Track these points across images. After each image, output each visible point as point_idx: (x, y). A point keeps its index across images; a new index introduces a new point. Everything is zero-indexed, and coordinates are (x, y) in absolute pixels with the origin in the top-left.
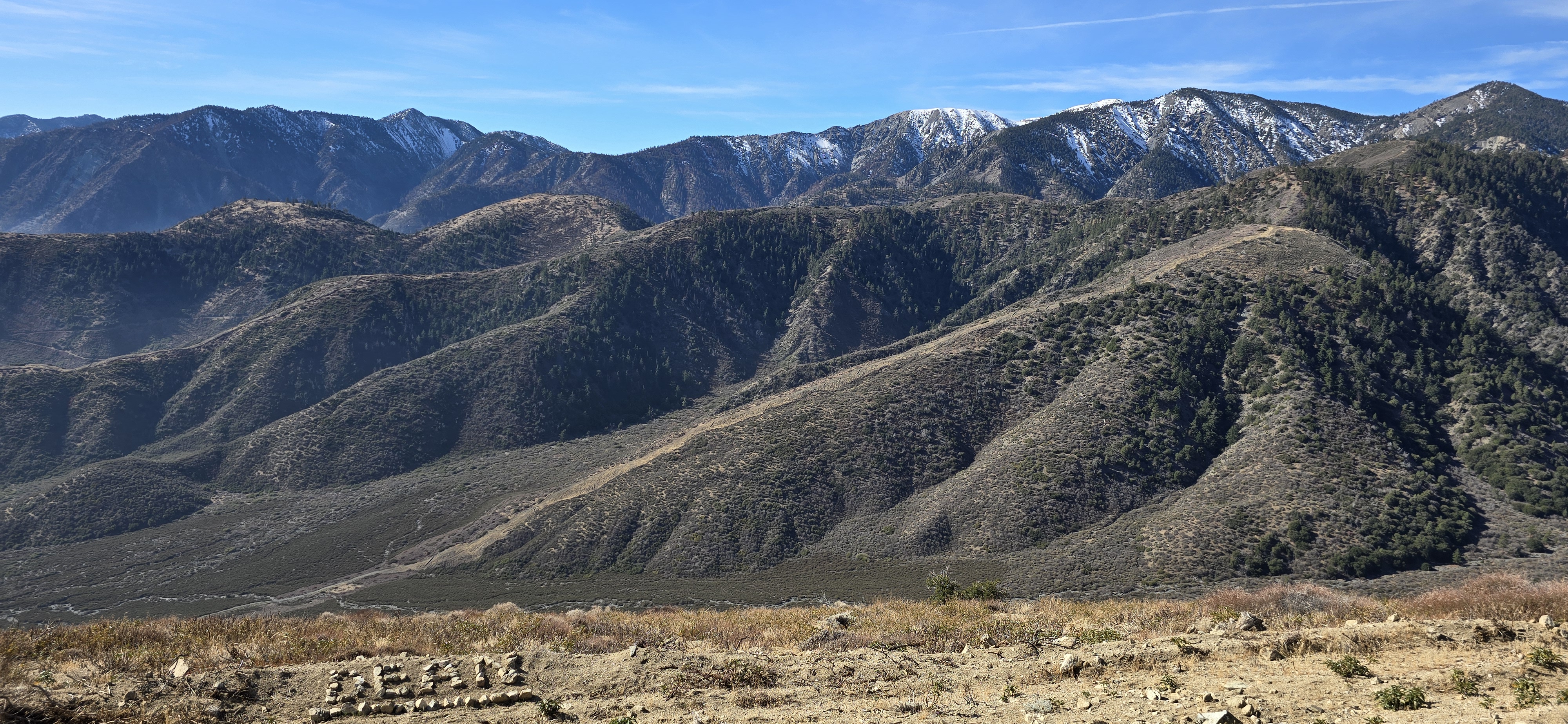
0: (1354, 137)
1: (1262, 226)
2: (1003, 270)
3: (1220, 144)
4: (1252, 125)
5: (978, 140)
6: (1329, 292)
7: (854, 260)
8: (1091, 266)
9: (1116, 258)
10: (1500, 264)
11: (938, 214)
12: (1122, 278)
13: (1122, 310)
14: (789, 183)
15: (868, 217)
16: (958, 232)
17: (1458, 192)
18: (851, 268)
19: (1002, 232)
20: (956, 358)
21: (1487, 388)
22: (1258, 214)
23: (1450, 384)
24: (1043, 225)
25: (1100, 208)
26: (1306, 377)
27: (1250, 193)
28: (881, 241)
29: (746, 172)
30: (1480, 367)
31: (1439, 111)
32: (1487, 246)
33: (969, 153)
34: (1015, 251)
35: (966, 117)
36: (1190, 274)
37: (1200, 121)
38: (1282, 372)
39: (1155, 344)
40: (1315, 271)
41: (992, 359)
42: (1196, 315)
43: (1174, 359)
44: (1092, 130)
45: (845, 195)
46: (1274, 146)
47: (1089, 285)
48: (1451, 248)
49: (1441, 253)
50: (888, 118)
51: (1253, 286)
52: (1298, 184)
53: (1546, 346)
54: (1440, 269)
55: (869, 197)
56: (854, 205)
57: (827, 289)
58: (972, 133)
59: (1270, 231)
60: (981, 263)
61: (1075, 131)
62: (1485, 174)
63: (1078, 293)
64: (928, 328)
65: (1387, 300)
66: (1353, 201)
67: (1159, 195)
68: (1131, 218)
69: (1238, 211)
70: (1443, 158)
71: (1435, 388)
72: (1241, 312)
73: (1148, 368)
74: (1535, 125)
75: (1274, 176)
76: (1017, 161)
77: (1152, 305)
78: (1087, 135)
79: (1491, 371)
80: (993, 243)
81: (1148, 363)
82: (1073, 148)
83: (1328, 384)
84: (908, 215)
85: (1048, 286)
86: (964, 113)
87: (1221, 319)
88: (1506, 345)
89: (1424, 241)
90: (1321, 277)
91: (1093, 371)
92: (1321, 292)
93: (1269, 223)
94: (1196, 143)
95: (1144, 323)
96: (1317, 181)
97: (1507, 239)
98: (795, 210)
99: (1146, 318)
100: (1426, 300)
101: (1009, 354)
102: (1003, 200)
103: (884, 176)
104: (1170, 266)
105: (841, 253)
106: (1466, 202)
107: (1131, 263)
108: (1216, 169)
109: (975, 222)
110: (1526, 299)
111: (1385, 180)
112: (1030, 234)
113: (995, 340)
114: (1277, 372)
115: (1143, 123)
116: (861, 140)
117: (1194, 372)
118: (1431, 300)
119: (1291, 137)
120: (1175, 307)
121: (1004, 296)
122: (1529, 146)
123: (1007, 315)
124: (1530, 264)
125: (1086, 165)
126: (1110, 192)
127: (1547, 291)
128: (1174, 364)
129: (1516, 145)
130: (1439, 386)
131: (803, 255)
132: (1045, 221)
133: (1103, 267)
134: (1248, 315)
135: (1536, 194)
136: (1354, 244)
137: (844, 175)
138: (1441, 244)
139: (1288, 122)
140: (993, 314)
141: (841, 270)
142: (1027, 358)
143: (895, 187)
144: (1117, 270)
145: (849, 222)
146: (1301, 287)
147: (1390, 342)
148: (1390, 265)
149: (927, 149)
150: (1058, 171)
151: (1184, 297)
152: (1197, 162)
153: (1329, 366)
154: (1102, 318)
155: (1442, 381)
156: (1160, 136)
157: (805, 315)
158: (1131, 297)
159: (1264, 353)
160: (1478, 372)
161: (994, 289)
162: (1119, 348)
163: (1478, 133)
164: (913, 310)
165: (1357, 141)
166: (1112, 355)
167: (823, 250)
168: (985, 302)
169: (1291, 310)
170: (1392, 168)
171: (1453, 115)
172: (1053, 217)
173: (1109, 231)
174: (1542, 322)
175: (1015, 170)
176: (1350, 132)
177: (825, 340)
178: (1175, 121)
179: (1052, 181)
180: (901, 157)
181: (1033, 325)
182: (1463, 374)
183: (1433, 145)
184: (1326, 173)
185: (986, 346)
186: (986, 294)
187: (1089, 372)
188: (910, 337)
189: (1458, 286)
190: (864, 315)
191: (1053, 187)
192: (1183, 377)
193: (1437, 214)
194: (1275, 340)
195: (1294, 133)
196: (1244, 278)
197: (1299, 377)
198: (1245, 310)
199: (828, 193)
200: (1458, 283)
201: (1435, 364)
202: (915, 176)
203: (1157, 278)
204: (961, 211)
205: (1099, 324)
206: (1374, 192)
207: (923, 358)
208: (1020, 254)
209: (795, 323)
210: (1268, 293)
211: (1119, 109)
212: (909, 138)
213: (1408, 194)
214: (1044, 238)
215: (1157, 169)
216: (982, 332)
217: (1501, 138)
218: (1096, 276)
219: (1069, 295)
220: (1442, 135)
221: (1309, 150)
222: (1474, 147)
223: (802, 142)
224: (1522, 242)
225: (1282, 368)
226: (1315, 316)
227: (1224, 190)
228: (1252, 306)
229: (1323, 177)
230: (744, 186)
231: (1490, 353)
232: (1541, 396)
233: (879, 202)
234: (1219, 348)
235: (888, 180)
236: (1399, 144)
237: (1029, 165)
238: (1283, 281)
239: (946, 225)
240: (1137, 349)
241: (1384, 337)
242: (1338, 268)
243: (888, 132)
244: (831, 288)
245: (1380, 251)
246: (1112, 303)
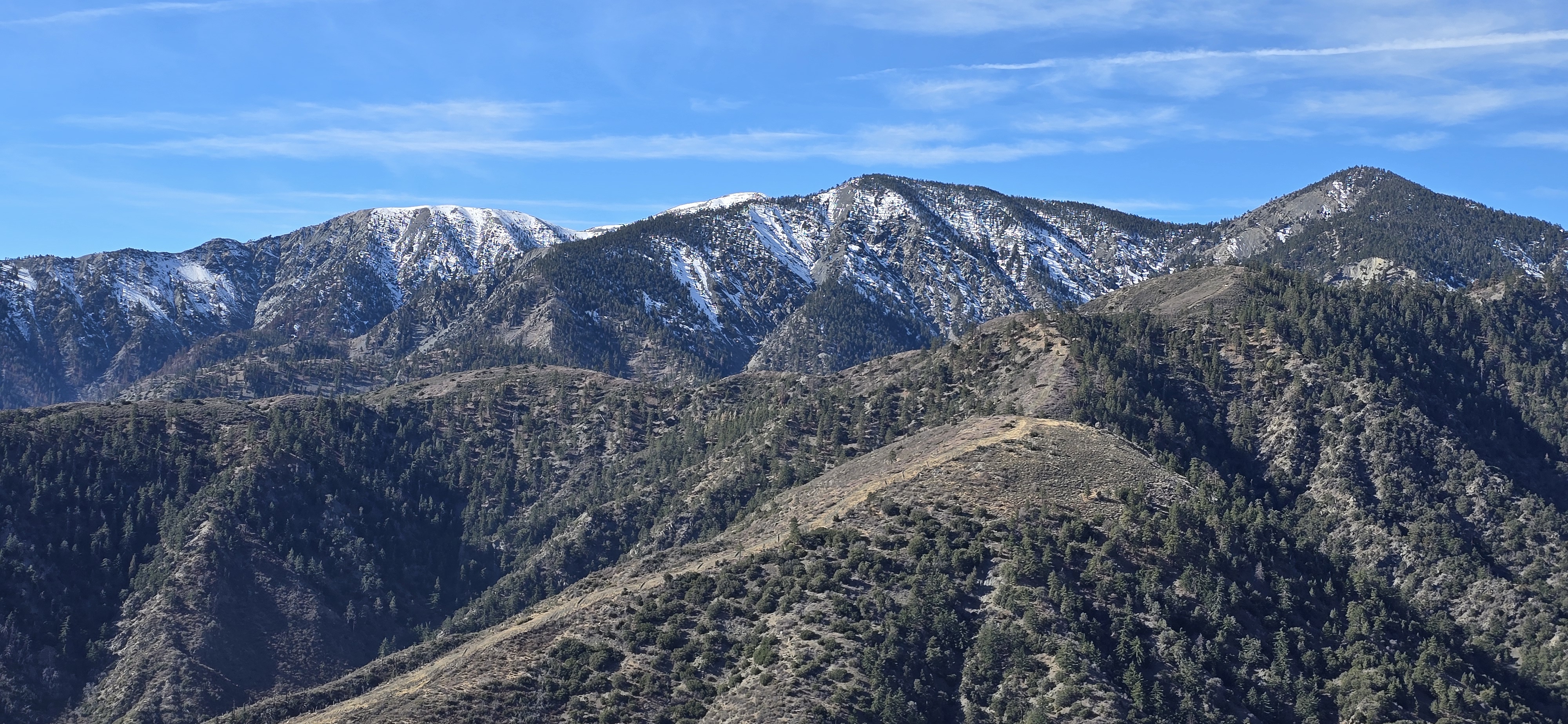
0: (1152, 261)
1: (1009, 419)
2: (561, 515)
3: (935, 273)
4: (986, 239)
5: (507, 266)
6: (1126, 535)
7: (259, 507)
8: (722, 501)
9: (765, 485)
10: (1394, 475)
11: (430, 409)
12: (775, 522)
13: (778, 583)
14: (121, 353)
15: (288, 419)
16: (471, 444)
17: (1318, 351)
18: (253, 524)
19: (556, 441)
20: (469, 698)
21: (1391, 694)
22: (1002, 397)
23: (1335, 691)
24: (632, 427)
25: (732, 392)
26: (1100, 693)
27: (987, 361)
28: (315, 466)
29: (25, 332)
30: (1378, 657)
31: (1280, 216)
32: (1371, 446)
33: (490, 290)
34: (583, 476)
35: (482, 222)
36: (893, 511)
37: (899, 233)
38: (1060, 686)
39: (839, 646)
40: (1101, 498)
41: (541, 695)
42: (908, 587)
43: (875, 672)
44: (713, 247)
45: (241, 376)
46: (1024, 276)
47: (719, 538)
48: (1316, 449)
49: (1301, 460)
50: (328, 224)
51: (1000, 527)
52: (1063, 344)
53: (1477, 613)
54: (1303, 487)
55: (291, 377)
56: (260, 394)
57: (201, 570)
58: (495, 252)
59: (1021, 429)
60: (519, 502)
61: (683, 251)
62: (1355, 321)
63: (698, 555)
64: (417, 639)
65: (1221, 544)
66: (1154, 371)
67: (836, 366)
68: (788, 410)
69: (968, 393)
70: (1289, 295)
71: (1311, 700)
72: (984, 577)
73: (830, 694)
74: (1428, 239)
75: (1023, 329)
76: (582, 304)
77: (830, 570)
78: (706, 257)
79: (1395, 664)
80: (539, 463)
81: (829, 683)
82: (683, 282)
83: (1139, 703)
84: (371, 414)
85: (647, 544)
86: (477, 216)
87: (951, 592)
88: (1415, 616)
89: (1273, 438)
90: (1110, 508)
91: (731, 706)
92: (1113, 534)
93: (1020, 413)
94: (895, 272)
95: (817, 606)
96: (1092, 338)
97: (1400, 432)
98: (129, 409)
99: (821, 596)
100: (1283, 542)
101: (573, 682)
102: (555, 380)
103: (323, 335)
104: (856, 498)
105: (232, 494)
106: (1330, 369)
107: (791, 494)
108: (933, 318)
109: (505, 424)
110: (1439, 534)
111: (1201, 335)
112: (609, 444)
113: (545, 656)
114: (1051, 686)
115: (802, 237)
116: (274, 266)
117: (910, 695)
118: (1291, 542)
119: (1050, 261)
120: (871, 573)
121: (565, 567)
122: (1421, 275)
123: (567, 604)
124: (1438, 473)
125: (707, 312)
126: (753, 363)
127: (1469, 519)
128: (874, 681)
129: (1403, 273)
130: (1318, 695)
131: (148, 501)
132: (635, 418)
133: (744, 503)
134: (996, 581)
135: (1438, 357)
136: (1159, 447)
137: (240, 334)
138: (1300, 444)
139: (1045, 234)
140: (543, 604)
141: (232, 530)
142: (608, 687)
143: (346, 357)
144: (767, 507)
145: (247, 430)
146: (1080, 527)
147: (1233, 619)
148: (1222, 483)
149: (409, 283)
150: (658, 324)
151: (885, 553)
152: (901, 307)
153: (1138, 669)
154: (743, 601)
155: (1321, 685)
156: (834, 258)
157: (154, 627)
158: (793, 557)
159: (1028, 651)
160: (1376, 666)
161: (544, 553)
162: (776, 658)
163: (1343, 254)
164: (386, 604)
165: (1159, 267)
166: (764, 671)
167: (193, 489)
168: (528, 580)
169: (1067, 570)
170: (1211, 314)
171: (1302, 223)
172: (650, 410)
173: (750, 433)
174: (1467, 573)
175: (578, 323)
176: (1145, 252)
177: (197, 680)
178: (857, 232)
179: (647, 342)
180: (357, 298)
181: (617, 621)
182: (1353, 671)
183: (1271, 273)
184: (1106, 323)
185: (529, 670)
186: (530, 564)
187: (725, 707)
188: (379, 662)
189: (1335, 516)
190: (280, 622)
191: (650, 353)
192: (893, 706)
193: (1290, 391)
194: (1043, 627)
195: (1054, 253)
196: (984, 514)
197: (1089, 694)
198: (990, 574)
199: (205, 372)
200: (1332, 510)
201: (1308, 656)
202: (385, 334)
203: (837, 519)
204: (476, 403)
205: (738, 612)
206: (1186, 356)
207: (403, 702)
208: (593, 483)
209: (132, 646)
210: (1026, 540)
211: (760, 210)
212: (371, 261)
213: (1241, 358)
214: (635, 450)
215: (832, 318)
216: (520, 641)
217: (1378, 262)
218: (732, 519)
219: (682, 559)
220: (1288, 257)
221: (1083, 282)
222: (1338, 277)
223: (148, 270)
224: (1423, 436)
225: (1061, 678)
226: (1107, 579)
227: (943, 355)
228: (1001, 565)
229: (1103, 330)
230: (20, 361)
231: (1390, 630)
232: (1477, 703)
233: (314, 388)
234: (951, 645)
235: (332, 343)
236: (1219, 273)
237: (602, 313)
238: (1048, 517)
239: (447, 430)
240: (807, 657)
241: (1223, 613)
242: (1138, 490)
243: (328, 250)
244: (210, 567)
245: (1202, 459)
246: (759, 570)
